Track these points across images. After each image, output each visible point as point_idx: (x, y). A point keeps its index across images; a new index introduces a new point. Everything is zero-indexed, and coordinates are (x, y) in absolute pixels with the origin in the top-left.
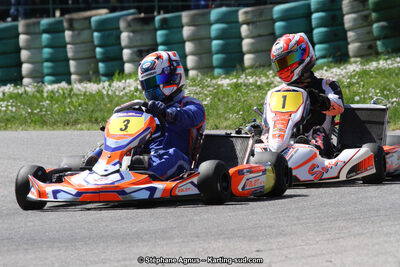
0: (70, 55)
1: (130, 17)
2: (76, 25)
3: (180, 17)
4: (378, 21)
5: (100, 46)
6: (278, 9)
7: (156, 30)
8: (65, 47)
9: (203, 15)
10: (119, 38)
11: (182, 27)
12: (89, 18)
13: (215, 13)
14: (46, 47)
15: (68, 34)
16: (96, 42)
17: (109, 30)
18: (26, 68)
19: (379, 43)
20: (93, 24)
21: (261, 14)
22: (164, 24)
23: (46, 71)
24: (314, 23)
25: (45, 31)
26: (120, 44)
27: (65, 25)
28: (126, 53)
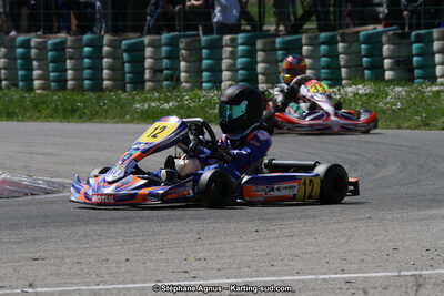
0: (342, 63)
1: (391, 33)
2: (347, 38)
3: (431, 34)
5: (366, 56)
7: (412, 43)
8: (337, 57)
10: (381, 49)
11: (433, 41)
12: (358, 33)
14: (324, 56)
15: (340, 45)
16: (363, 53)
17: (374, 42)
20: (361, 38)
22: (419, 39)
23: (322, 76)
25: (323, 43)
26: (381, 55)
27: (339, 38)
28: (387, 62)
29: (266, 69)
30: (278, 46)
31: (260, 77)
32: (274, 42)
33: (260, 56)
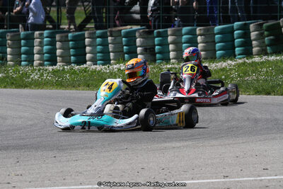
0: (110, 50)
1: (142, 31)
2: (114, 34)
3: (167, 31)
4: (268, 36)
5: (126, 45)
6: (217, 28)
7: (155, 38)
8: (108, 45)
9: (178, 30)
10: (135, 41)
11: (168, 36)
12: (121, 30)
13: (185, 30)
14: (99, 45)
15: (110, 38)
16: (124, 43)
17: (131, 36)
18: (88, 56)
19: (268, 48)
20: (122, 34)
21: (208, 30)
22: (159, 35)
23: (98, 58)
24: (235, 36)
25: (98, 37)
26: (136, 45)
27: (108, 34)
28: (139, 49)
29: (62, 53)
30: (69, 38)
31: (58, 58)
32: (67, 36)
33: (58, 45)
